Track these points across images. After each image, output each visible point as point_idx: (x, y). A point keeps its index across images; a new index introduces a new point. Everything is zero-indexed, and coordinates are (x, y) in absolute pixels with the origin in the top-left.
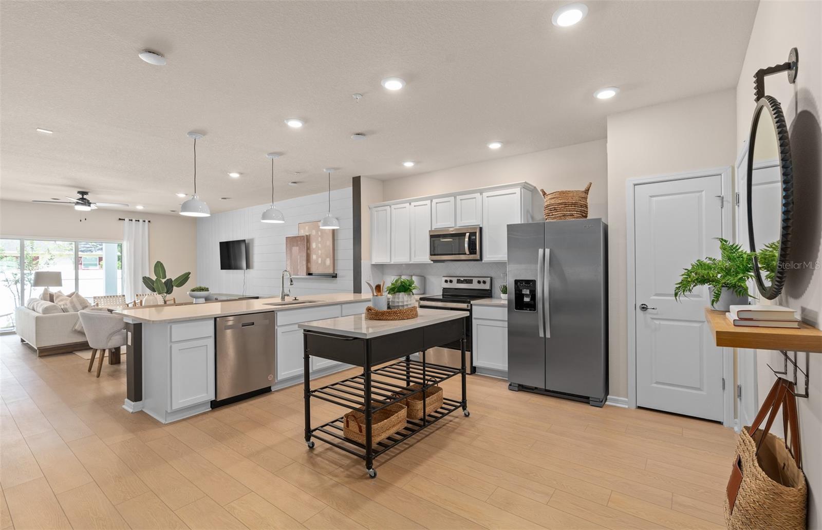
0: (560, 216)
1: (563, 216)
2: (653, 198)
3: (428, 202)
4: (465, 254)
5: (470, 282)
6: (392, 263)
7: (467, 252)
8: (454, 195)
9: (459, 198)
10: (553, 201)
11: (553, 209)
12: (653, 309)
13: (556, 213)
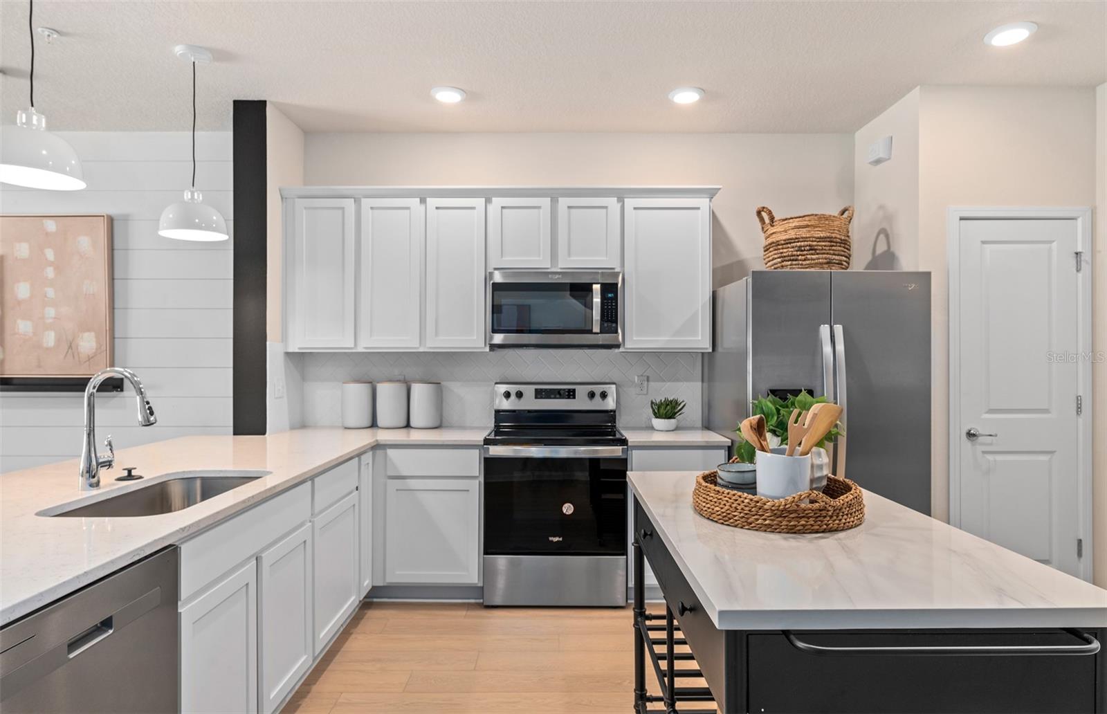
0: (821, 264)
1: (827, 263)
2: (985, 245)
3: (479, 202)
4: (590, 332)
5: (571, 394)
6: (360, 349)
7: (596, 329)
8: (554, 195)
9: (564, 202)
10: (803, 233)
11: (808, 248)
12: (991, 435)
13: (814, 257)
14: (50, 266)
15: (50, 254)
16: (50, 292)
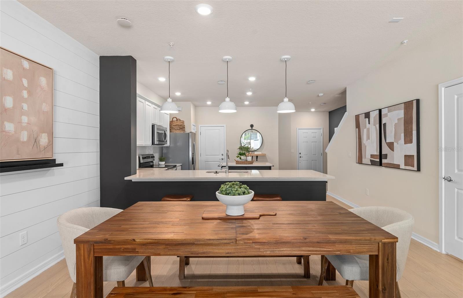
14: (25, 90)
15: (25, 82)
16: (25, 107)
